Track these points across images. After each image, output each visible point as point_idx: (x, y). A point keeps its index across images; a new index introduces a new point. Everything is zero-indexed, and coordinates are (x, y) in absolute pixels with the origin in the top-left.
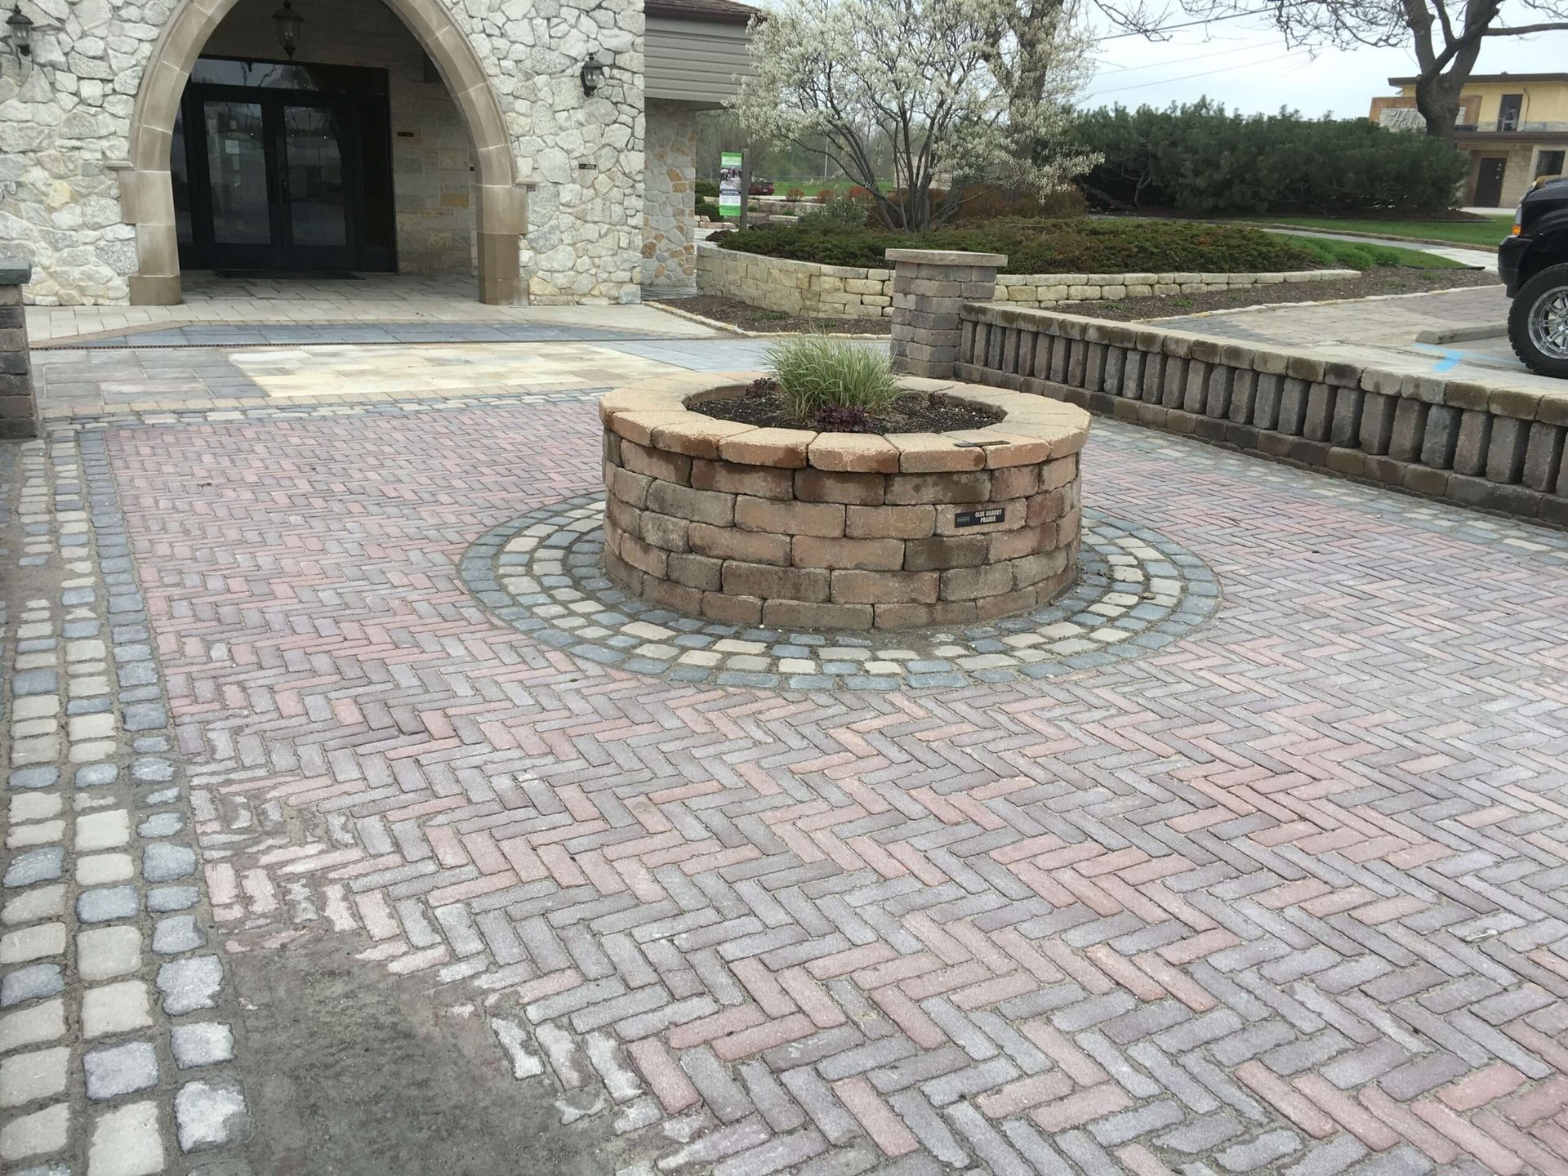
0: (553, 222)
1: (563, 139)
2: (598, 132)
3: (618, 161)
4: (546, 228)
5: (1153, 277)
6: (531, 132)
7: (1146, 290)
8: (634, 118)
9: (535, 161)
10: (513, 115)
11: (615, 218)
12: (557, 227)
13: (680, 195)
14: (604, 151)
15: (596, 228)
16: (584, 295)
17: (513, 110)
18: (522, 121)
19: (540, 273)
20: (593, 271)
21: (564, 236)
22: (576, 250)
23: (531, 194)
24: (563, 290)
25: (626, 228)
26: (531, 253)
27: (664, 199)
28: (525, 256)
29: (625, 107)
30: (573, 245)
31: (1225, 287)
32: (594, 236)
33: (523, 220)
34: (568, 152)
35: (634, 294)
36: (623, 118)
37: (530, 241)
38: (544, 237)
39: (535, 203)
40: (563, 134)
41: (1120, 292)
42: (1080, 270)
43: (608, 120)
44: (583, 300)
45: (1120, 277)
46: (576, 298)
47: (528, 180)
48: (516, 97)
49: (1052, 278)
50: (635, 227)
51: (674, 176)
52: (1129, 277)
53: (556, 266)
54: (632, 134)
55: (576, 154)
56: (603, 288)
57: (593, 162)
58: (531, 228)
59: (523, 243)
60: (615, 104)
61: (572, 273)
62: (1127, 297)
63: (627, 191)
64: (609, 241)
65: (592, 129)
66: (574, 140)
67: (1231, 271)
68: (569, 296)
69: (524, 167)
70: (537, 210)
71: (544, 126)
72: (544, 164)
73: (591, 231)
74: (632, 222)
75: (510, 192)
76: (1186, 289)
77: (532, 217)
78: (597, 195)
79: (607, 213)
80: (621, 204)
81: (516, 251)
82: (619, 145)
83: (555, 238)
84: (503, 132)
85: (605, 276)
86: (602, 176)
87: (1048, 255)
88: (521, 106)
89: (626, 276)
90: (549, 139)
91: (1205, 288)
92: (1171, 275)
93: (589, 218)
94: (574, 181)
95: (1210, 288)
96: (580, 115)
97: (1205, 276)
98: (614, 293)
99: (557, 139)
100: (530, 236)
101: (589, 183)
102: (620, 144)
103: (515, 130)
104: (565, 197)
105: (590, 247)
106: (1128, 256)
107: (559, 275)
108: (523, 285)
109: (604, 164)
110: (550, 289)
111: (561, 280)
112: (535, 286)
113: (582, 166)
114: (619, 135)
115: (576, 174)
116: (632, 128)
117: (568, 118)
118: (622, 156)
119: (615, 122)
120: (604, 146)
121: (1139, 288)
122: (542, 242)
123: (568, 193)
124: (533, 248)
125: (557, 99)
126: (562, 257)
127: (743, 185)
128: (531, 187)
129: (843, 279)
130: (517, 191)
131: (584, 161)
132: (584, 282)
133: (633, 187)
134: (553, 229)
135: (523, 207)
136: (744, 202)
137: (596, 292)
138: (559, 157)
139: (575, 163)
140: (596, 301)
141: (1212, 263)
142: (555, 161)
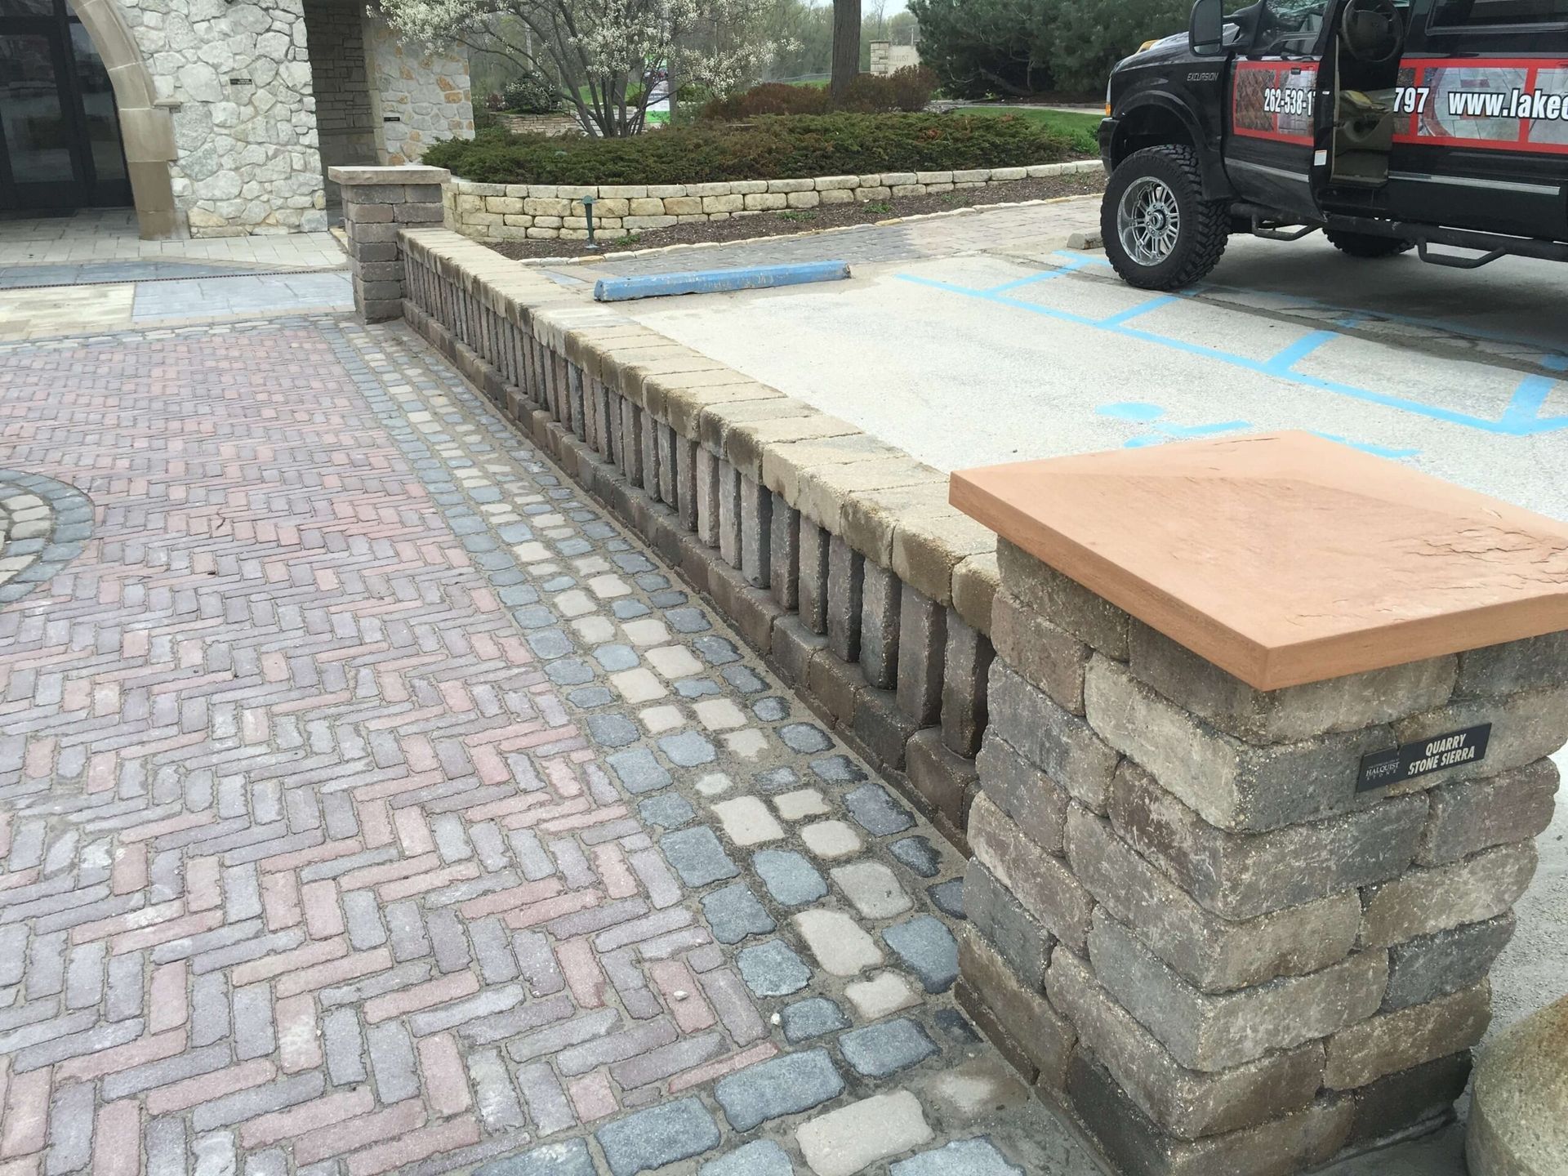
0: (207, 146)
1: (205, 52)
2: (250, 43)
3: (277, 73)
4: (200, 153)
5: (853, 179)
6: (167, 46)
7: (845, 196)
8: (291, 24)
9: (178, 79)
10: (142, 29)
11: (283, 137)
12: (214, 150)
13: (455, 105)
14: (259, 63)
15: (262, 149)
16: (258, 224)
17: (142, 24)
18: (153, 34)
19: (200, 203)
20: (265, 197)
21: (224, 160)
22: (241, 175)
23: (176, 116)
24: (232, 220)
25: (298, 148)
26: (186, 181)
27: (435, 110)
28: (178, 184)
29: (278, 13)
30: (237, 169)
31: (950, 187)
32: (261, 159)
33: (170, 145)
34: (215, 67)
35: (318, 221)
36: (277, 25)
37: (183, 168)
38: (199, 161)
39: (182, 125)
40: (205, 47)
41: (812, 199)
42: (761, 176)
43: (260, 28)
44: (257, 230)
45: (809, 182)
46: (249, 229)
47: (171, 100)
48: (143, 10)
49: (720, 186)
50: (310, 147)
51: (444, 85)
52: (822, 181)
53: (218, 194)
54: (292, 42)
55: (224, 69)
56: (279, 215)
57: (246, 76)
58: (181, 153)
59: (174, 171)
60: (267, 9)
61: (238, 200)
62: (821, 204)
63: (294, 107)
64: (280, 163)
65: (242, 39)
66: (220, 53)
67: (957, 167)
68: (239, 227)
69: (164, 87)
70: (185, 133)
71: (182, 40)
72: (187, 81)
73: (256, 154)
74: (306, 140)
75: (149, 115)
76: (898, 192)
77: (180, 142)
78: (257, 113)
79: (273, 132)
80: (289, 121)
81: (167, 180)
82: (275, 56)
83: (212, 163)
84: (132, 49)
85: (280, 202)
86: (260, 92)
87: (718, 160)
88: (150, 18)
89: (305, 201)
90: (189, 53)
91: (923, 190)
92: (877, 176)
93: (251, 139)
94: (226, 99)
95: (930, 189)
96: (224, 25)
97: (922, 176)
98: (294, 220)
99: (200, 53)
100: (182, 162)
101: (246, 100)
102: (279, 54)
103: (147, 46)
104: (219, 116)
105: (257, 171)
106: (824, 156)
107: (224, 204)
108: (180, 217)
109: (261, 77)
110: (214, 220)
111: (226, 209)
112: (196, 217)
113: (234, 82)
114: (276, 45)
115: (229, 89)
116: (291, 36)
117: (209, 29)
118: (282, 69)
119: (268, 30)
120: (259, 57)
121: (836, 193)
122: (197, 168)
123: (222, 112)
124: (186, 176)
125: (193, 9)
126: (224, 183)
127: (670, 87)
128: (175, 108)
129: (483, 197)
130: (159, 113)
131: (235, 75)
132: (256, 211)
133: (300, 101)
134: (208, 154)
135: (168, 131)
136: (673, 106)
137: (271, 220)
138: (205, 73)
139: (226, 79)
140: (272, 231)
141: (931, 159)
142: (198, 79)
